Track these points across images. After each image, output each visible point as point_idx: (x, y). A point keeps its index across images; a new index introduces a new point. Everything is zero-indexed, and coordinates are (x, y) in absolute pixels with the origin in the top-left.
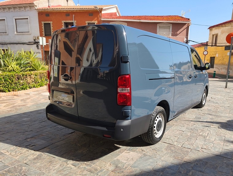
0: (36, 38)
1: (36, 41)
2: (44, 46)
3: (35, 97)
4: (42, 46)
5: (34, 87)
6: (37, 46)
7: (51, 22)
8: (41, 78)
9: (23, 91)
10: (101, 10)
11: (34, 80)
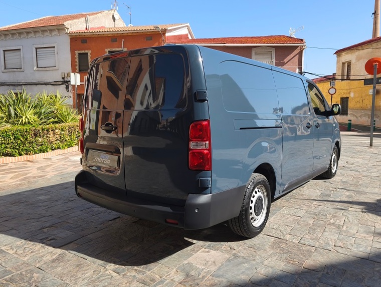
0: (66, 76)
1: (66, 80)
2: (76, 87)
3: (60, 163)
4: (74, 86)
5: (59, 148)
6: (67, 88)
7: (89, 52)
8: (70, 134)
9: (41, 155)
10: (165, 31)
11: (59, 138)
